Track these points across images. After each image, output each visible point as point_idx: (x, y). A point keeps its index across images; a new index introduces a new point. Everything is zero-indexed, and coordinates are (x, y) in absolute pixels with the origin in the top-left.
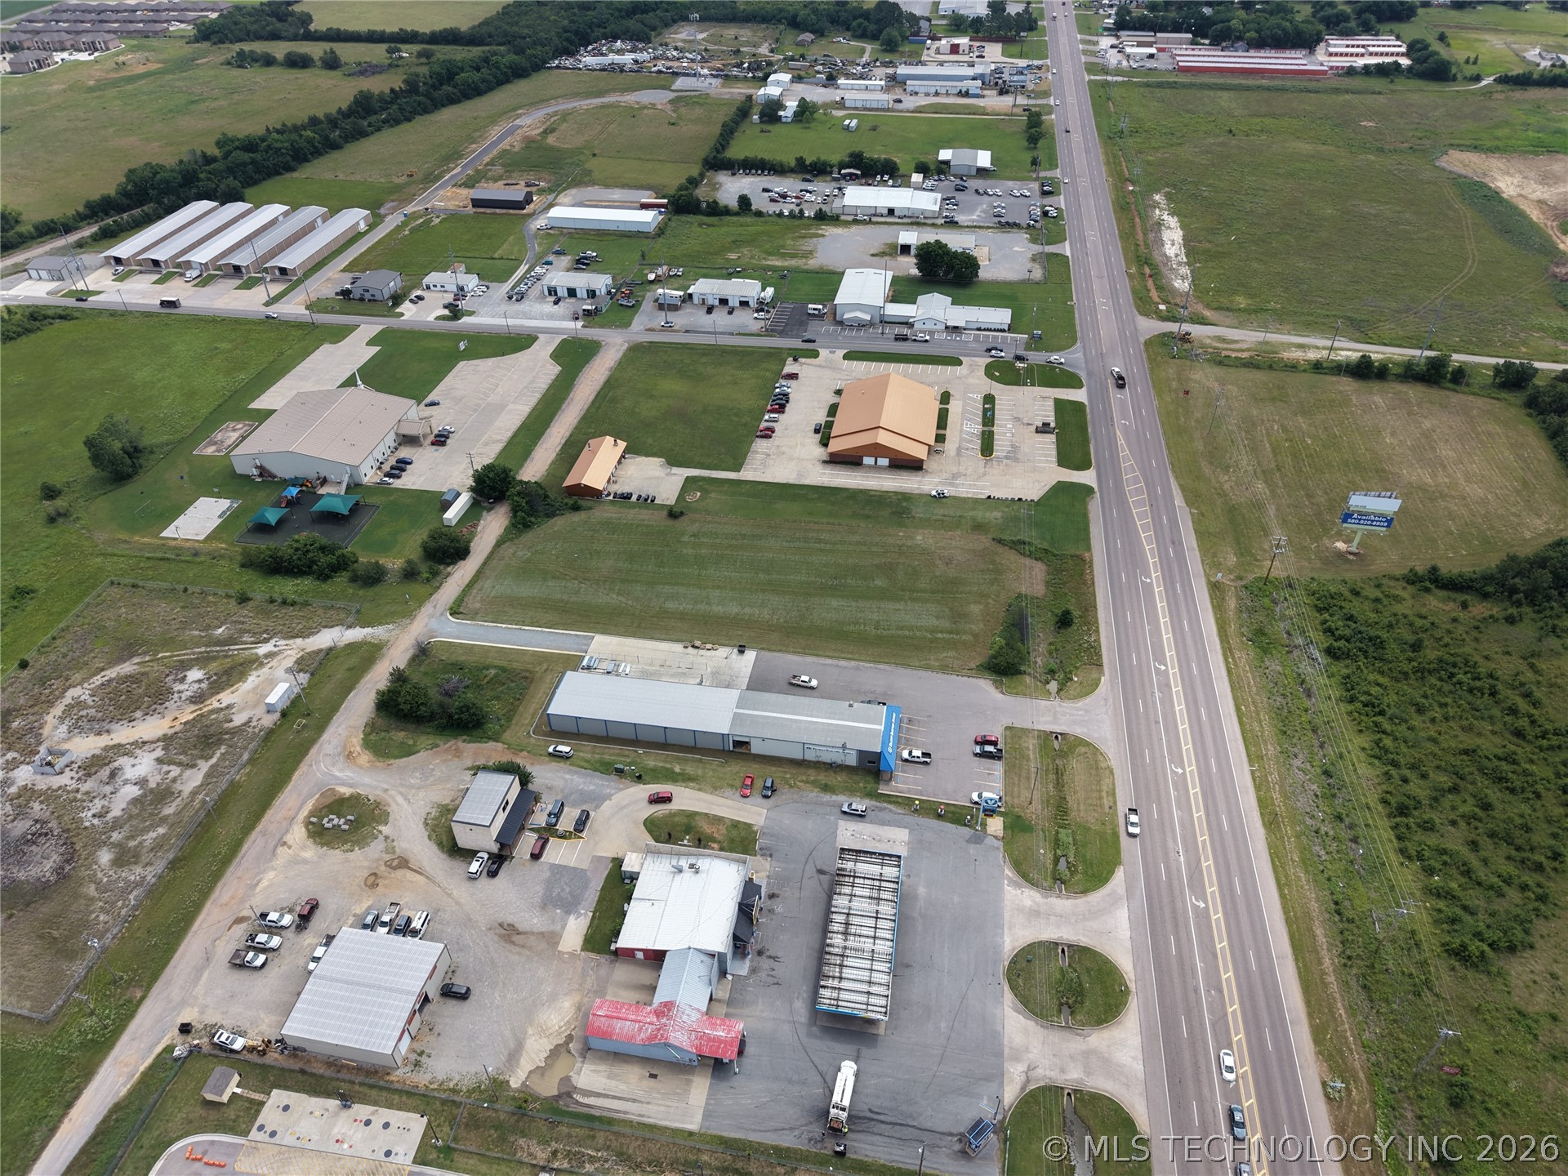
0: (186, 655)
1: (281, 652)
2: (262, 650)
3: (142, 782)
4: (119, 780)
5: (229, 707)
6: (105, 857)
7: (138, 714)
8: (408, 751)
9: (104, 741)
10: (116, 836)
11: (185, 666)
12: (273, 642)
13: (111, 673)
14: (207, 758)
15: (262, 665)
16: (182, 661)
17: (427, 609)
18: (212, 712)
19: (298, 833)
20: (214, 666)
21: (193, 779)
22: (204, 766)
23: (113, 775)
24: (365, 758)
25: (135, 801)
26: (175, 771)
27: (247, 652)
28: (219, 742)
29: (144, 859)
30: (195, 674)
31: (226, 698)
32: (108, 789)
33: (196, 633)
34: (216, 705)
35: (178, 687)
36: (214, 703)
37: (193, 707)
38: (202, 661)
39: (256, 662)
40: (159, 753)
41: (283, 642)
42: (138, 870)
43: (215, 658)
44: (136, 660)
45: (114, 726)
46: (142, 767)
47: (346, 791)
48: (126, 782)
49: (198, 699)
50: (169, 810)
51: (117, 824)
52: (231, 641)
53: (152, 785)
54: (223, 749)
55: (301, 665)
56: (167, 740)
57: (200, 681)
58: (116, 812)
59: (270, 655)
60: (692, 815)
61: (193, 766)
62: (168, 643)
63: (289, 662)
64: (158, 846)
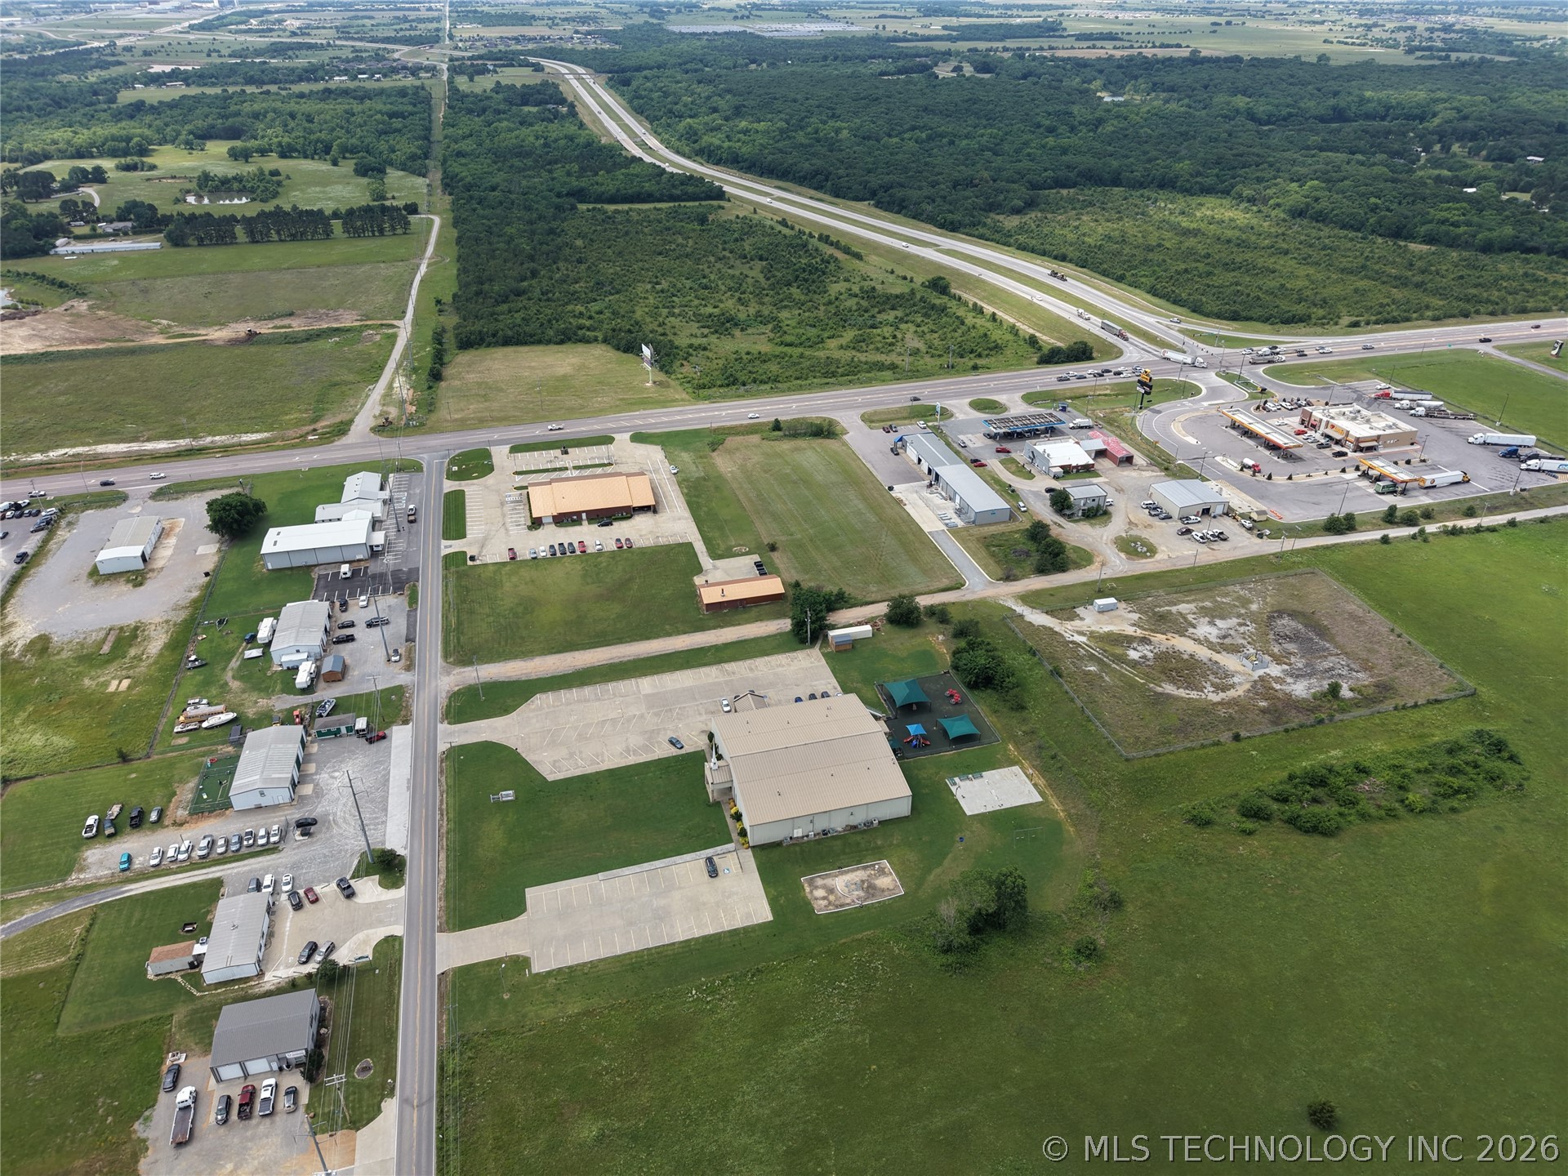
0: (1126, 670)
1: (1074, 631)
2: (1083, 639)
3: (1212, 623)
4: (1223, 632)
5: (1134, 625)
6: (1254, 607)
7: (1186, 657)
8: (1077, 549)
9: (1216, 657)
10: (1243, 611)
11: (1134, 664)
12: (1071, 639)
13: (1182, 693)
14: (1170, 612)
15: (1092, 632)
16: (1133, 667)
17: (969, 597)
18: (1145, 630)
19: (1158, 557)
20: (1118, 651)
21: (1184, 608)
22: (1174, 609)
23: (1225, 637)
24: (1098, 560)
25: (1223, 618)
26: (1190, 617)
27: (1092, 645)
28: (1155, 613)
29: (1236, 595)
30: (1133, 655)
31: (1130, 631)
32: (1232, 632)
33: (1107, 679)
34: (1139, 631)
35: (1150, 655)
36: (1139, 633)
37: (1152, 639)
38: (1122, 659)
39: (1092, 636)
40: (1191, 630)
41: (1066, 635)
42: (1242, 593)
43: (1113, 655)
44: (1159, 690)
45: (1205, 660)
46: (1204, 629)
47: (1123, 555)
48: (1220, 629)
49: (1144, 641)
50: (1208, 604)
51: (1239, 616)
52: (1092, 657)
53: (1207, 619)
54: (1157, 609)
55: (1073, 616)
56: (1182, 633)
57: (1135, 649)
58: (1235, 621)
59: (1081, 633)
60: (1013, 473)
61: (1180, 614)
62: (1131, 685)
63: (1077, 623)
64: (1227, 595)
